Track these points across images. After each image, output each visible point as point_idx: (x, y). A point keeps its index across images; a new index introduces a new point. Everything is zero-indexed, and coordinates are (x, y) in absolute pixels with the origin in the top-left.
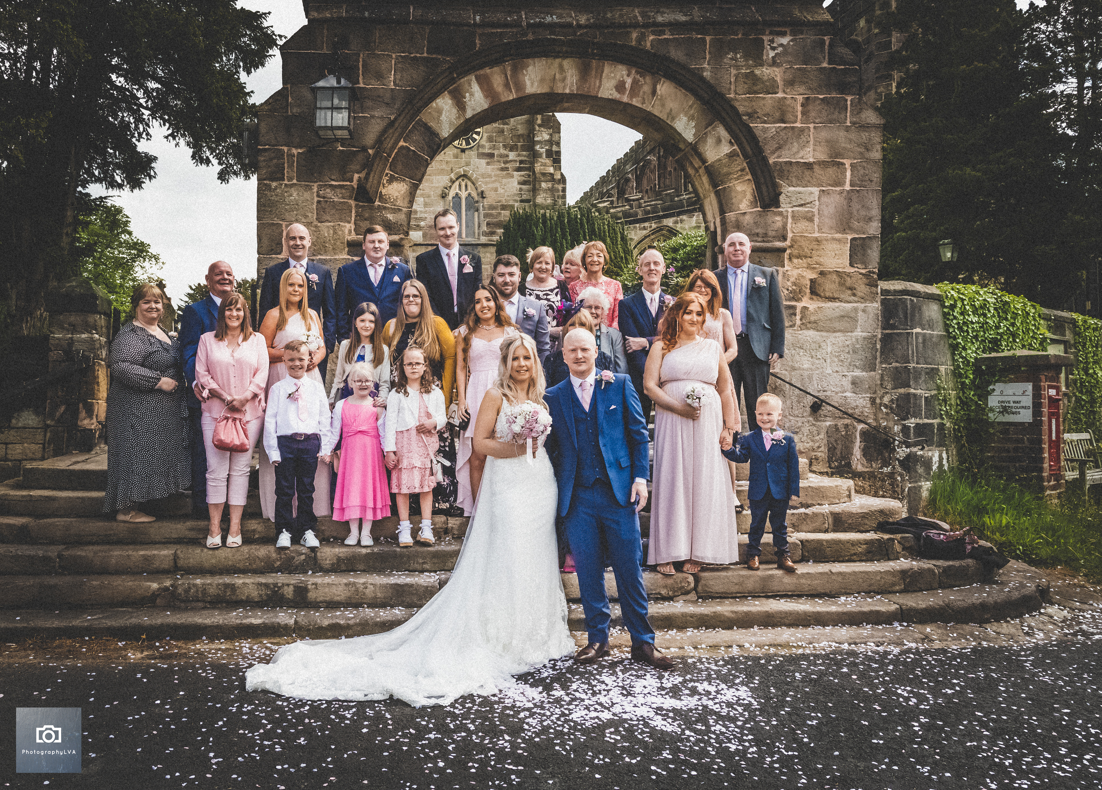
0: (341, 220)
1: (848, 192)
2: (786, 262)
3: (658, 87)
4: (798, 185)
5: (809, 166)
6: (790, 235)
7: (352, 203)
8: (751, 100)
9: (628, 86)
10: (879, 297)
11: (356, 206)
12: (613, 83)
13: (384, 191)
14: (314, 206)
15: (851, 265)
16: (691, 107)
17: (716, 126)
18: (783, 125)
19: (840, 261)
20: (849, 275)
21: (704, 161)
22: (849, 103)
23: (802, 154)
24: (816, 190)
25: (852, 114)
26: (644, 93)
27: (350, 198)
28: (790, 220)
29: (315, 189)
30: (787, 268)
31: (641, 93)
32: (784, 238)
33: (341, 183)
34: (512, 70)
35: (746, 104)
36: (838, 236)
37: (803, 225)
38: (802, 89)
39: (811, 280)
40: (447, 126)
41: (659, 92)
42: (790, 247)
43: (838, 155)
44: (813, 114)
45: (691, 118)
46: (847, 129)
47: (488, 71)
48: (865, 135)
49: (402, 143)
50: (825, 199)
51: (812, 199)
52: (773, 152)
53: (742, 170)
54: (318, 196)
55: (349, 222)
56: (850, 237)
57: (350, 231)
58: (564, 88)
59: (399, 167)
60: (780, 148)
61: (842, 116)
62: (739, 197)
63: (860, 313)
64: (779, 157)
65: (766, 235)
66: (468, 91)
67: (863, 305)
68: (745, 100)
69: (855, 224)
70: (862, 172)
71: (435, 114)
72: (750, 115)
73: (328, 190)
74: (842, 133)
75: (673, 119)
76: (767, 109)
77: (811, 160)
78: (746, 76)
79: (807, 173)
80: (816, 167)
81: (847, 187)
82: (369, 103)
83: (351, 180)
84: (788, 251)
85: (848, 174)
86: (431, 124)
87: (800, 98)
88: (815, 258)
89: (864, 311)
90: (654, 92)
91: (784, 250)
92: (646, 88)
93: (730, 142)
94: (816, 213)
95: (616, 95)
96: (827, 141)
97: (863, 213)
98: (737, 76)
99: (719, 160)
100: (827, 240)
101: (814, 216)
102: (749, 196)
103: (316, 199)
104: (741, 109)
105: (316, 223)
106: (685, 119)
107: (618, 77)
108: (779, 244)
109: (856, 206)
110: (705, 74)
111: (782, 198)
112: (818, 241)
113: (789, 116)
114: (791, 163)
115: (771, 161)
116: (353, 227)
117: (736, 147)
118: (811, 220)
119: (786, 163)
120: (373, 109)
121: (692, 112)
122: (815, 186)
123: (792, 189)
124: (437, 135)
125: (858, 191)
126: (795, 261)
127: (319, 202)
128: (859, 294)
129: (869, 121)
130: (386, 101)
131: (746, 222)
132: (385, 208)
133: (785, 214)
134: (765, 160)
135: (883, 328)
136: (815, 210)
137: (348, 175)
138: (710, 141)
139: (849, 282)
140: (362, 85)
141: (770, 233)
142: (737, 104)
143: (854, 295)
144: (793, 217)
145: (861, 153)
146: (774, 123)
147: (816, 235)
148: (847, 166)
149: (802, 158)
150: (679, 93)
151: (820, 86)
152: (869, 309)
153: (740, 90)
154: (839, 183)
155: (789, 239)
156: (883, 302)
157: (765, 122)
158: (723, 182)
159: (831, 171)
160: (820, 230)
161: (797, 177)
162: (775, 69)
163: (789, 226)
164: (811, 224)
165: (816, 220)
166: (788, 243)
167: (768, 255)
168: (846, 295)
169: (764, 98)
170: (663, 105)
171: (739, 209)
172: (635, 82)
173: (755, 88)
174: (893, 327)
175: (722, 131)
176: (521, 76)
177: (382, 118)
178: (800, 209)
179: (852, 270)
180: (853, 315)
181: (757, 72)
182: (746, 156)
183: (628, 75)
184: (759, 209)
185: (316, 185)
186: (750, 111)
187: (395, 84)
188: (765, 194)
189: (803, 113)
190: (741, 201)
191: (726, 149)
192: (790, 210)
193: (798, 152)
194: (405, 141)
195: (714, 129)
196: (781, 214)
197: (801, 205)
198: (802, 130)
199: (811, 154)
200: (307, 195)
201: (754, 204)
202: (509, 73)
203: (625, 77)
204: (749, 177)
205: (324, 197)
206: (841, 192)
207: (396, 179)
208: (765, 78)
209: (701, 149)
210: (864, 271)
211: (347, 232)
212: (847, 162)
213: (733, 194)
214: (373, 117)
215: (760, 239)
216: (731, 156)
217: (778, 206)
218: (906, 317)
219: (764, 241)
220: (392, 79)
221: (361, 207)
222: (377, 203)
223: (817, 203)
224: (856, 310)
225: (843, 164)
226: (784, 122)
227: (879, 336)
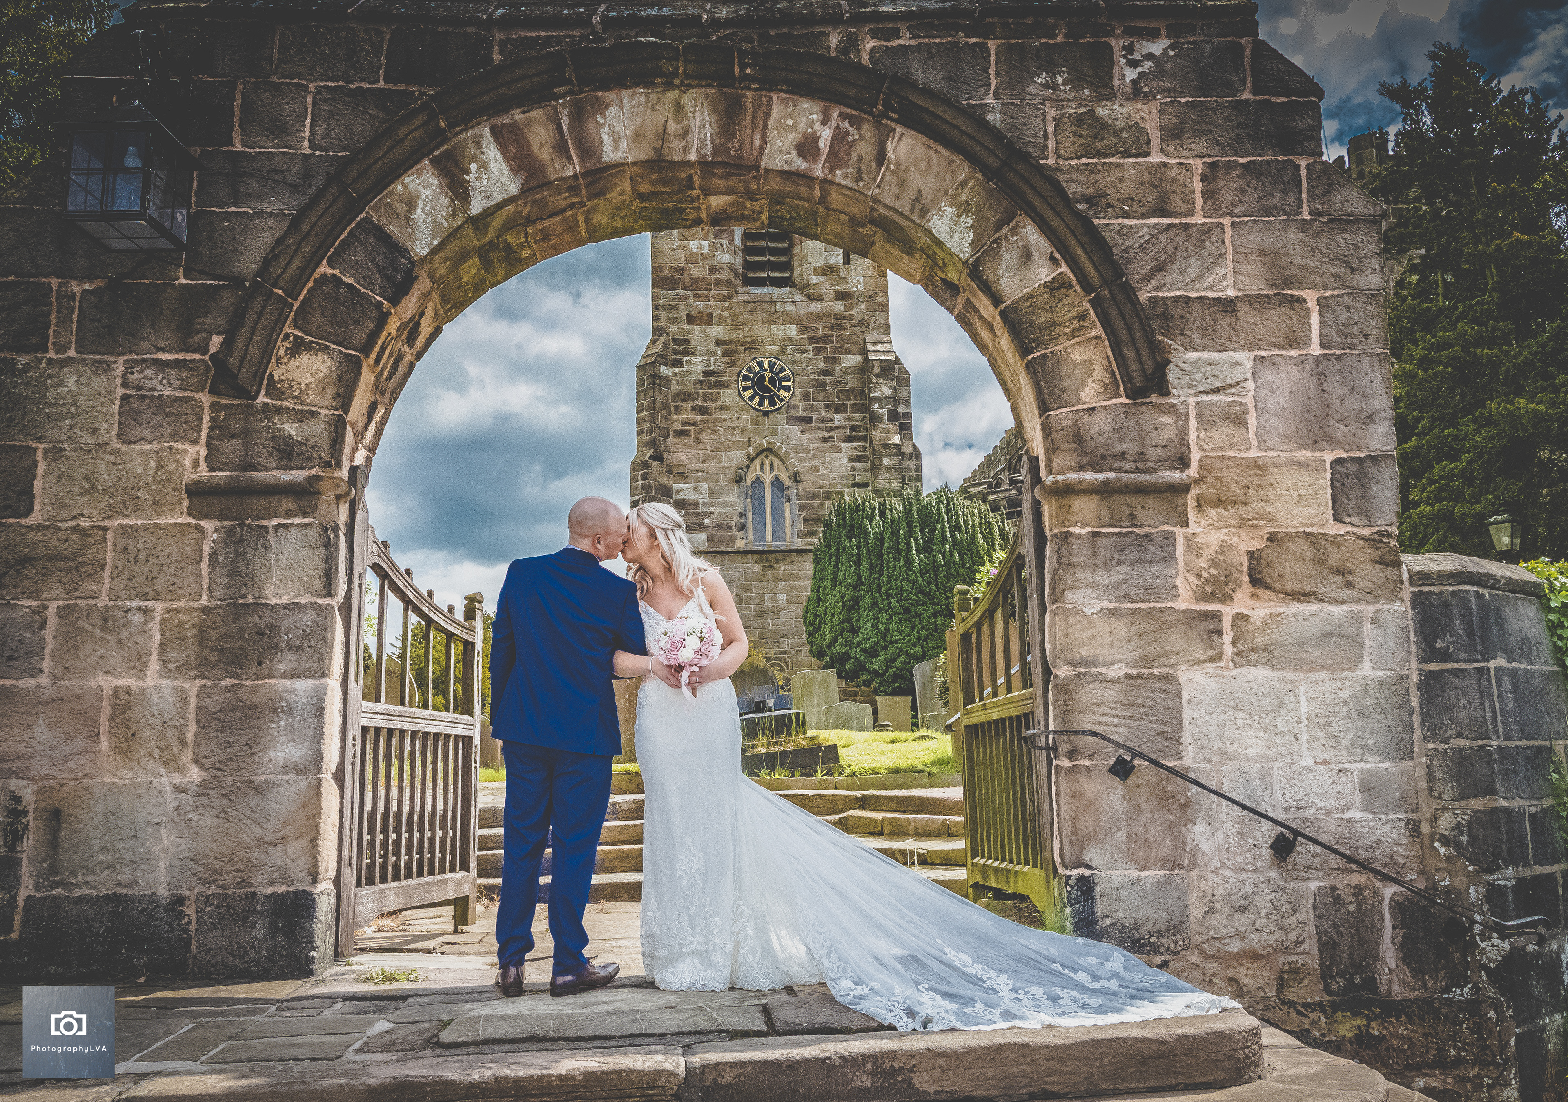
0: (175, 437)
1: (1318, 360)
2: (1192, 514)
3: (890, 146)
4: (1204, 348)
5: (1228, 306)
6: (1196, 456)
7: (205, 398)
8: (1092, 169)
9: (824, 144)
10: (1408, 590)
11: (214, 406)
12: (793, 137)
13: (278, 374)
14: (115, 408)
15: (1337, 518)
16: (963, 185)
17: (1017, 225)
18: (1165, 221)
19: (1311, 511)
20: (1334, 541)
21: (996, 299)
22: (1303, 172)
23: (1210, 280)
24: (1245, 357)
25: (1312, 197)
26: (860, 158)
27: (201, 389)
28: (1193, 423)
29: (120, 370)
30: (1193, 528)
31: (854, 159)
32: (1183, 463)
33: (180, 356)
34: (571, 115)
35: (1082, 177)
36: (1305, 454)
37: (1223, 433)
38: (1200, 145)
39: (1251, 554)
40: (427, 232)
41: (891, 156)
42: (1197, 482)
43: (1288, 282)
44: (1228, 197)
45: (964, 209)
46: (1304, 226)
47: (518, 116)
48: (1343, 241)
49: (324, 269)
50: (1268, 376)
51: (1239, 377)
52: (1147, 279)
53: (1083, 317)
54: (125, 385)
55: (195, 442)
56: (1329, 457)
57: (196, 463)
58: (686, 150)
59: (317, 320)
60: (1159, 269)
61: (1291, 199)
62: (1078, 373)
63: (1368, 627)
64: (1158, 288)
65: (1141, 456)
66: (474, 159)
67: (1371, 609)
68: (1077, 169)
69: (1339, 429)
70: (1343, 316)
71: (400, 208)
72: (1090, 201)
73: (149, 372)
74: (1294, 236)
75: (924, 212)
76: (1126, 190)
77: (1231, 293)
78: (1079, 120)
79: (1226, 322)
80: (1243, 310)
81: (1315, 349)
82: (254, 186)
83: (204, 350)
84: (1194, 491)
85: (1315, 320)
86: (391, 229)
87: (1198, 165)
88: (1256, 506)
89: (1374, 621)
90: (881, 157)
91: (1184, 489)
92: (865, 149)
93: (1052, 258)
94: (1251, 407)
95: (800, 164)
96: (1263, 253)
97: (1353, 403)
98: (1057, 121)
99: (1030, 296)
100: (1278, 465)
101: (1245, 412)
102: (1099, 372)
103: (120, 392)
104: (1071, 189)
105: (116, 444)
106: (950, 211)
107: (802, 126)
108: (1171, 476)
109: (1336, 390)
110: (989, 117)
111: (1172, 375)
112: (1258, 467)
113: (1177, 203)
114: (1187, 300)
115: (1144, 296)
116: (203, 452)
117: (1064, 268)
118: (1240, 421)
119: (1176, 299)
120: (260, 197)
121: (964, 197)
122: (1243, 348)
123: (1192, 355)
124: (404, 252)
125: (1339, 358)
126: (1212, 512)
127: (125, 398)
128: (1361, 583)
129: (1349, 208)
130: (290, 178)
131: (1095, 429)
132: (279, 410)
133: (1182, 410)
134: (1129, 292)
135: (1423, 660)
136: (1249, 400)
137: (197, 338)
138: (1008, 256)
139: (1335, 557)
140: (238, 147)
141: (1153, 453)
142: (1062, 178)
143: (1349, 585)
144: (1200, 416)
145: (1337, 277)
146: (1144, 216)
147: (1254, 453)
148: (1312, 304)
149: (1210, 288)
150: (935, 159)
151: (1239, 139)
152: (1386, 618)
153: (1066, 149)
154: (1296, 341)
155: (1194, 465)
156: (1418, 600)
157: (1126, 215)
158: (1040, 343)
159: (1276, 316)
160: (1262, 443)
161: (1204, 332)
162: (1140, 105)
163: (1193, 436)
164: (1239, 432)
165: (1252, 422)
166: (1193, 471)
167: (1150, 501)
168: (1331, 586)
169: (1119, 166)
170: (902, 183)
171: (1079, 401)
172: (839, 137)
173: (1099, 145)
174: (1445, 656)
175: (1032, 235)
176: (591, 126)
177: (280, 216)
178: (1215, 398)
179: (1342, 530)
180: (1349, 630)
181: (1102, 112)
182: (1087, 287)
183: (824, 123)
184: (1124, 400)
185: (121, 359)
186: (1091, 191)
187: (312, 145)
188: (1134, 366)
189: (1208, 195)
190: (1084, 383)
191: (1043, 273)
192: (1192, 401)
193: (1200, 277)
194: (331, 265)
195: (1014, 231)
196: (1172, 409)
197: (1216, 391)
198: (1206, 231)
199: (1230, 279)
200: (99, 382)
201: (1110, 389)
202: (565, 122)
203: (817, 126)
204: (1099, 331)
205: (139, 388)
206: (1302, 361)
207: (308, 347)
208: (1120, 123)
209: (988, 274)
210: (1366, 532)
211: (188, 463)
212: (1310, 297)
213: (1064, 370)
214: (259, 213)
215: (1128, 466)
216: (1055, 286)
217: (1165, 392)
218: (1470, 634)
219: (1137, 470)
220: (307, 133)
221: (225, 407)
222: (262, 399)
223: (1251, 385)
224: (1356, 618)
225: (1301, 301)
226: (1164, 213)
227: (1415, 677)
